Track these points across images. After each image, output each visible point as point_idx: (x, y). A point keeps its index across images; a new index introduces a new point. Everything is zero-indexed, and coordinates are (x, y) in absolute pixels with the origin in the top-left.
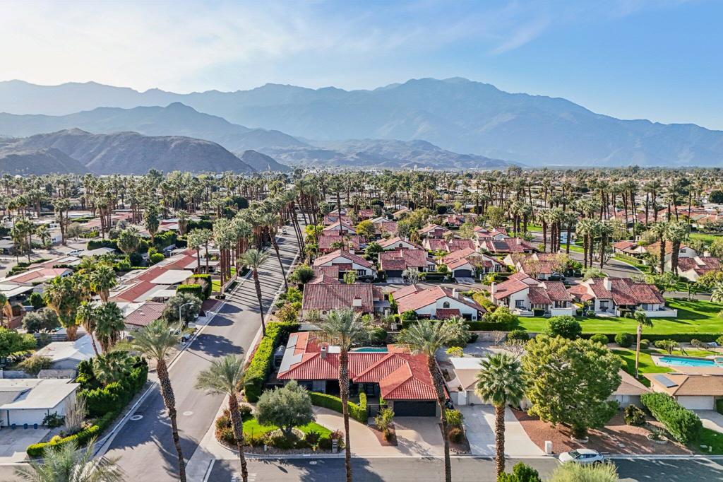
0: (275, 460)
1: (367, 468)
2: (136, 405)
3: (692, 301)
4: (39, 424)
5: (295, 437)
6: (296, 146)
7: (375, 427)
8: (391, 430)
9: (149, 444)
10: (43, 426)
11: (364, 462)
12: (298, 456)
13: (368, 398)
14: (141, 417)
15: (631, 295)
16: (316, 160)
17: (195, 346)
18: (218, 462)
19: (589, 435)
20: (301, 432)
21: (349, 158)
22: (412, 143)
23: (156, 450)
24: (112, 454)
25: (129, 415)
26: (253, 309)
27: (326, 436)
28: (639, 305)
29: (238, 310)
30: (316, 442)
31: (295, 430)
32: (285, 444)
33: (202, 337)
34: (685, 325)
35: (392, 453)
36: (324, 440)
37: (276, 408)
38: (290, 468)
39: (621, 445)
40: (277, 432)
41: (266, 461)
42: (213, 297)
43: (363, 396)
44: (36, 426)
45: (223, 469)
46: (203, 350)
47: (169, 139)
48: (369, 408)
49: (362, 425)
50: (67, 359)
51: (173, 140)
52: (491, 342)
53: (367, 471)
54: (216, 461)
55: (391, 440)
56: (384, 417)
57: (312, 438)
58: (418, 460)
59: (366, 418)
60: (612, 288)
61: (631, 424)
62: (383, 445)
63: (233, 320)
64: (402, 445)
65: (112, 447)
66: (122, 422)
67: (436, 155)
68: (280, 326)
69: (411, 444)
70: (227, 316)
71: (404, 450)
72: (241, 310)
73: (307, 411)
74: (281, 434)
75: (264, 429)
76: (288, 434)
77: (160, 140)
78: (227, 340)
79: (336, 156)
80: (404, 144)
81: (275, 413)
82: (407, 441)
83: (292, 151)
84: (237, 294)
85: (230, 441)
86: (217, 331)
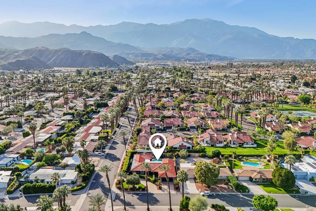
0: (131, 193)
1: (154, 196)
2: (93, 178)
3: (265, 140)
4: (70, 183)
5: (136, 188)
6: (135, 51)
7: (156, 185)
8: (160, 186)
9: (99, 189)
10: (71, 183)
11: (153, 194)
12: (137, 192)
13: (155, 176)
14: (95, 181)
15: (243, 139)
16: (144, 58)
17: (106, 158)
18: (117, 194)
19: (211, 187)
20: (137, 186)
21: (159, 57)
22: (187, 49)
23: (101, 191)
24: (90, 191)
25: (92, 181)
26: (122, 143)
27: (143, 187)
28: (245, 143)
29: (118, 143)
30: (141, 189)
31: (135, 186)
32: (133, 189)
33: (108, 154)
34: (257, 150)
35: (160, 192)
36: (143, 189)
37: (131, 180)
38: (134, 195)
39: (219, 190)
40: (131, 186)
41: (128, 194)
42: (109, 138)
43: (154, 176)
44: (69, 184)
45: (118, 196)
46: (108, 159)
47: (82, 52)
48: (155, 180)
49: (153, 184)
50: (72, 164)
51: (84, 52)
52: (194, 157)
53: (153, 197)
54: (116, 194)
55: (160, 188)
56: (159, 182)
57: (140, 188)
58: (166, 194)
59: (154, 182)
60: (237, 137)
61: (224, 184)
62: (158, 190)
63: (116, 147)
64: (163, 190)
65: (89, 190)
66: (90, 183)
67: (198, 54)
68: (131, 152)
69: (165, 190)
70: (114, 146)
71: (163, 191)
72: (119, 143)
73: (139, 181)
74: (132, 187)
75: (128, 185)
76: (134, 186)
77: (79, 52)
78: (115, 155)
79: (153, 56)
80: (183, 50)
81: (131, 182)
82: (164, 189)
83: (134, 53)
84: (117, 136)
85: (119, 188)
86: (112, 152)
